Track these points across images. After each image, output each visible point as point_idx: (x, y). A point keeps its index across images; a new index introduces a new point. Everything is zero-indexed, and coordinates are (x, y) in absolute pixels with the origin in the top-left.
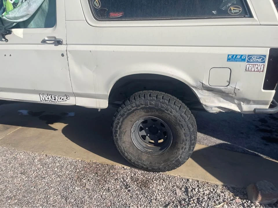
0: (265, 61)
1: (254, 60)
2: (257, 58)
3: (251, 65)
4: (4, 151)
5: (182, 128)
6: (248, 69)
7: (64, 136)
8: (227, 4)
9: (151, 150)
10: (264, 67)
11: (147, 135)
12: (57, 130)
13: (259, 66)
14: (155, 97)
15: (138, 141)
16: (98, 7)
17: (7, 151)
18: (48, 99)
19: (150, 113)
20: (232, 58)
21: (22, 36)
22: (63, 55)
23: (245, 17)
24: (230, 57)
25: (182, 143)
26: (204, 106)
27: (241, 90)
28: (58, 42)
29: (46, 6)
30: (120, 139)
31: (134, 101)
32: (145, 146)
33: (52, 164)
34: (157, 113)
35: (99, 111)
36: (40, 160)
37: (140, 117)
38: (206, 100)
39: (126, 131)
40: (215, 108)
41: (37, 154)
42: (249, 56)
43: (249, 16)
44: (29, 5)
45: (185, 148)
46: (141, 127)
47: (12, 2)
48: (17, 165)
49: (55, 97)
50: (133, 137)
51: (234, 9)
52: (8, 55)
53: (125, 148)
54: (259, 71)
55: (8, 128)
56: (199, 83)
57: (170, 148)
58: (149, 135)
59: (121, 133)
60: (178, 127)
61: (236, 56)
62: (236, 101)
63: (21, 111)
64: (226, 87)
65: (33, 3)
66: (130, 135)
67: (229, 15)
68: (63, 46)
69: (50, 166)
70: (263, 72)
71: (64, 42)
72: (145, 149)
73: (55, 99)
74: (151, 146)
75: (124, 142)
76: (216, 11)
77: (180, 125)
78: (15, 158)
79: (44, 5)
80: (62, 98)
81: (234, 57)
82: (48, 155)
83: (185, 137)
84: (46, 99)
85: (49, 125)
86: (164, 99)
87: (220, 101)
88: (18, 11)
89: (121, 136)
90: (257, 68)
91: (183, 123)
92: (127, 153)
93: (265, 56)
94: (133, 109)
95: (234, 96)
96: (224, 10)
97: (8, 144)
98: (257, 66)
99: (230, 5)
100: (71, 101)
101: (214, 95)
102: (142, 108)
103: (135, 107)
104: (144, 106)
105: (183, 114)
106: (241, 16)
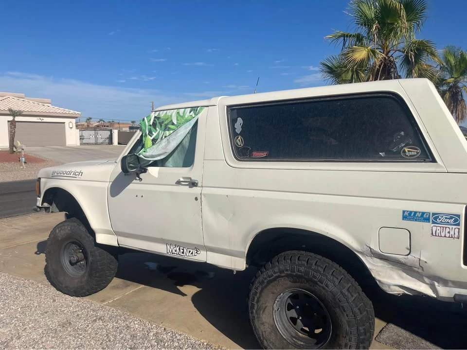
0: (459, 223)
1: (443, 221)
2: (446, 218)
3: (438, 228)
4: (117, 316)
5: (344, 313)
6: (436, 233)
7: (193, 305)
8: (400, 144)
9: (303, 342)
10: (459, 232)
11: (298, 318)
12: (186, 295)
13: (451, 229)
14: (305, 261)
15: (284, 325)
16: (240, 145)
17: (121, 316)
18: (176, 251)
19: (298, 284)
20: (409, 216)
21: (156, 176)
22: (196, 199)
23: (425, 161)
24: (406, 213)
25: (345, 336)
26: (378, 282)
27: (430, 262)
28: (193, 184)
29: (186, 143)
30: (257, 317)
31: (277, 264)
32: (294, 335)
33: (169, 343)
34: (307, 285)
35: (234, 273)
36: (156, 334)
37: (286, 288)
38: (380, 274)
39: (266, 307)
40: (395, 287)
41: (154, 325)
42: (433, 214)
43: (431, 160)
44: (168, 143)
45: (350, 346)
46: (289, 304)
47: (152, 138)
48: (129, 336)
49: (183, 250)
50: (276, 317)
51: (409, 151)
52: (139, 196)
53: (264, 334)
54: (452, 237)
55: (128, 286)
56: (365, 247)
57: (330, 342)
58: (300, 318)
59: (259, 309)
60: (337, 310)
61: (416, 213)
62: (426, 280)
63: (147, 263)
64: (406, 256)
65: (172, 140)
66: (271, 313)
67: (402, 158)
68: (198, 188)
69: (166, 345)
70: (458, 238)
71: (199, 184)
72: (294, 339)
73: (183, 253)
74: (304, 336)
75: (263, 324)
76: (384, 153)
77: (341, 308)
78: (128, 327)
79: (184, 142)
80: (192, 251)
81: (412, 215)
82: (167, 329)
83: (349, 327)
84: (174, 251)
85: (178, 287)
86: (318, 266)
87: (402, 278)
88: (156, 148)
89: (259, 314)
90: (449, 232)
91: (345, 305)
92: (266, 341)
93: (459, 216)
94: (275, 275)
95: (420, 271)
96: (396, 151)
97: (123, 307)
98: (448, 230)
99: (403, 145)
100: (202, 257)
101: (390, 266)
102: (287, 276)
103: (277, 272)
104: (290, 272)
105: (344, 291)
106: (419, 160)
